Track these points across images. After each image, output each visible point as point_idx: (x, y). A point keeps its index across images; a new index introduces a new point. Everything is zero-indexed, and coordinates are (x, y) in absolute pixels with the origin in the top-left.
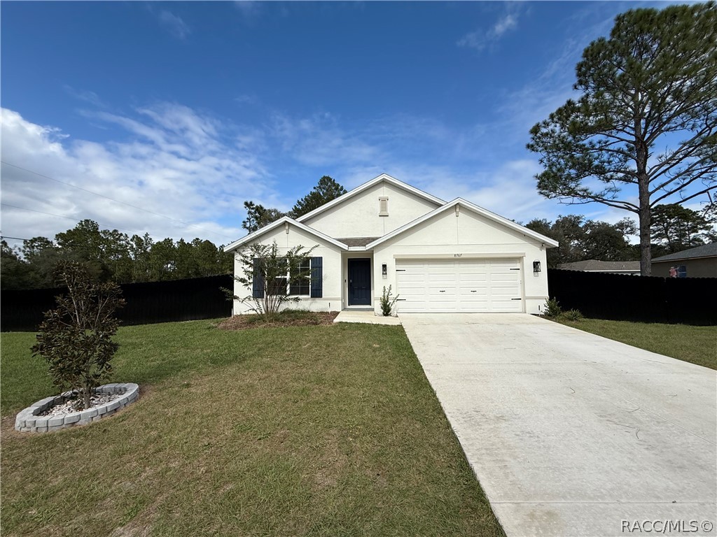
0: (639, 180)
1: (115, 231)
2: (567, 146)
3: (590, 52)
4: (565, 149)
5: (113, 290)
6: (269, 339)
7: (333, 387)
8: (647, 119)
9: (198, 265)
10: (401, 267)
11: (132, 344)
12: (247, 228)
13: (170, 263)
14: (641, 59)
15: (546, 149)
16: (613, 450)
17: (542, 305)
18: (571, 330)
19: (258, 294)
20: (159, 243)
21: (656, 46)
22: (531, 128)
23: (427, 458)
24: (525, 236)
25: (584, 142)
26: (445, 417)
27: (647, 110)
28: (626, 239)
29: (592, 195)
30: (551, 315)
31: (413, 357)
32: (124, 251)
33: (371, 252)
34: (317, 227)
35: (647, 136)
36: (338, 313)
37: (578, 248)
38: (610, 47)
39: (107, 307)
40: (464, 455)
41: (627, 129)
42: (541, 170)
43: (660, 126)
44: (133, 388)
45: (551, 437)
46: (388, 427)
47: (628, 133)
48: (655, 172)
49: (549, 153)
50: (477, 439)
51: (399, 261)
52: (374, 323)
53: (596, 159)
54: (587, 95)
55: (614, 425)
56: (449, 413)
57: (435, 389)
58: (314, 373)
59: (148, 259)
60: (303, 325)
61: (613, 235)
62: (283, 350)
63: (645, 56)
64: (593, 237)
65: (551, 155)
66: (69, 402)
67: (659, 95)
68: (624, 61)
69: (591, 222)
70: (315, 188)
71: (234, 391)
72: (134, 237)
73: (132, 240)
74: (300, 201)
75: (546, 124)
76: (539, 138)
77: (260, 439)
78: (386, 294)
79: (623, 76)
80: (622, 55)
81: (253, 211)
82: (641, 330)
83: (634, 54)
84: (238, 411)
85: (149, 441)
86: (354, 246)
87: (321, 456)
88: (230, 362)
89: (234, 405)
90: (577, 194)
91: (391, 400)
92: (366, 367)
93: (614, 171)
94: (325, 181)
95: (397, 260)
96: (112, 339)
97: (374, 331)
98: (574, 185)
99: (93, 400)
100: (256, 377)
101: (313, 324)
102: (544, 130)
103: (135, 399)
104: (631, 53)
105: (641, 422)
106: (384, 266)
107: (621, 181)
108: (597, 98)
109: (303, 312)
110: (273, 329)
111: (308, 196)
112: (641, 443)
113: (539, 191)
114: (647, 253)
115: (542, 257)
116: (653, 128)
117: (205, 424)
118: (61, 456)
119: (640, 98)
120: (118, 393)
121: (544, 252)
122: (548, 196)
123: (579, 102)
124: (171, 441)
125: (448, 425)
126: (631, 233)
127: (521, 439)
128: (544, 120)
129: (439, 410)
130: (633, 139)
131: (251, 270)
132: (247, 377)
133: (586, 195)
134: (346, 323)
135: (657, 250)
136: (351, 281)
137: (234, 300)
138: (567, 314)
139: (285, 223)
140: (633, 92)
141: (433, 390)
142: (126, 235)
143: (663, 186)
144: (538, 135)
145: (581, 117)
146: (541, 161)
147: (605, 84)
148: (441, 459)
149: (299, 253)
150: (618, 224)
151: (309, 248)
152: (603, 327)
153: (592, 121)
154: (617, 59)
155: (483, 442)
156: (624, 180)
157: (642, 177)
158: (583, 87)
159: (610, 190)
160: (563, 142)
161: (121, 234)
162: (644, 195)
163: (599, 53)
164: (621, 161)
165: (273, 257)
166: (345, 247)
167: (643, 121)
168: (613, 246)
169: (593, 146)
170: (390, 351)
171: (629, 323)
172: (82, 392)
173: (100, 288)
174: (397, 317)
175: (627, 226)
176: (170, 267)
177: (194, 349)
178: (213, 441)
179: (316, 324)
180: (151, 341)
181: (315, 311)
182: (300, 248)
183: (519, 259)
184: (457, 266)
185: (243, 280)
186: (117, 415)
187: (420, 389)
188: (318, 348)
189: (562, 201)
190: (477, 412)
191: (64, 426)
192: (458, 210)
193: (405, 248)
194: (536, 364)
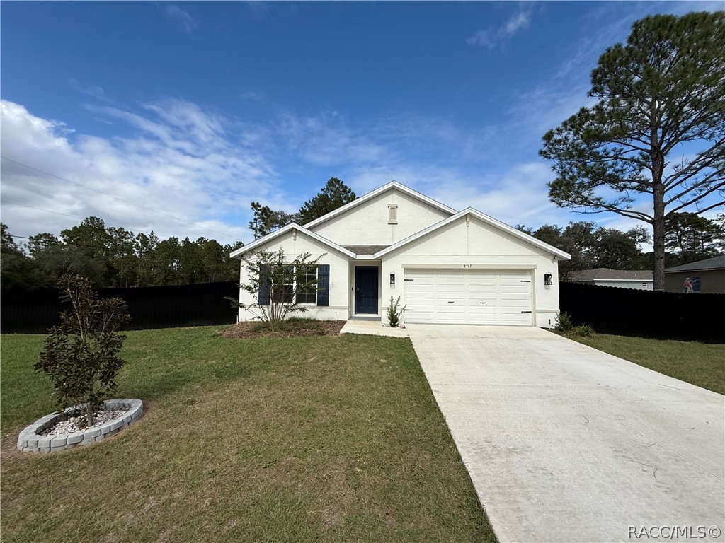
0: (654, 190)
1: (121, 229)
2: (581, 153)
3: (606, 59)
4: (579, 157)
5: (119, 306)
6: (275, 350)
7: (340, 408)
8: (663, 128)
9: (203, 265)
10: (409, 276)
11: (136, 352)
12: (253, 229)
13: (175, 262)
14: (659, 66)
15: (559, 156)
16: (630, 492)
17: (553, 319)
18: (582, 348)
19: (263, 301)
20: (165, 242)
21: (674, 54)
22: (544, 135)
23: (436, 494)
24: (536, 248)
25: (598, 149)
26: (455, 447)
27: (664, 118)
28: (638, 247)
29: (606, 204)
30: (561, 330)
31: (421, 375)
32: (129, 249)
33: (380, 261)
34: (325, 234)
35: (664, 145)
36: (344, 322)
37: (589, 254)
38: (627, 54)
39: (112, 321)
40: (476, 494)
41: (643, 138)
42: (553, 177)
43: (677, 136)
44: (137, 405)
45: (565, 475)
46: (396, 458)
47: (645, 142)
48: (670, 182)
49: (561, 160)
50: (489, 475)
51: (407, 270)
52: (381, 335)
53: (610, 167)
54: (602, 103)
55: (631, 463)
56: (460, 443)
57: (444, 415)
58: (320, 391)
59: (153, 257)
60: (309, 335)
61: (625, 243)
62: (289, 363)
63: (663, 63)
64: (604, 245)
65: (564, 162)
66: (72, 419)
67: (677, 104)
68: (641, 69)
69: (602, 229)
70: (322, 190)
71: (238, 410)
72: (139, 235)
73: (137, 238)
74: (308, 202)
75: (560, 131)
76: (552, 145)
77: (266, 467)
78: (394, 305)
79: (640, 83)
80: (638, 62)
81: (260, 212)
82: (654, 348)
83: (652, 61)
84: (244, 434)
85: (153, 467)
86: (362, 254)
87: (328, 489)
88: (234, 376)
89: (239, 426)
90: (590, 203)
91: (399, 426)
92: (373, 385)
93: (628, 180)
94: (333, 182)
95: (405, 269)
96: (117, 355)
97: (382, 343)
98: (587, 194)
99: (96, 416)
100: (261, 394)
101: (319, 334)
102: (557, 137)
103: (139, 416)
104: (649, 60)
105: (658, 460)
106: (392, 276)
107: (635, 190)
108: (613, 106)
109: (309, 320)
110: (279, 339)
111: (316, 198)
112: (659, 484)
113: (550, 198)
114: (661, 264)
115: (554, 270)
116: (671, 137)
117: (209, 447)
118: (63, 482)
119: (657, 106)
120: (121, 409)
121: (556, 265)
122: (560, 204)
123: (593, 109)
124: (175, 467)
125: (459, 458)
126: (644, 241)
127: (534, 476)
128: (557, 127)
129: (449, 439)
130: (649, 148)
131: (257, 277)
132: (252, 394)
133: (598, 204)
134: (353, 334)
135: (671, 259)
136: (358, 289)
137: (240, 309)
138: (578, 329)
139: (292, 230)
140: (649, 99)
141: (442, 414)
142: (132, 233)
143: (679, 196)
144: (551, 141)
145: (596, 125)
146: (554, 168)
147: (620, 91)
148: (452, 497)
149: (307, 261)
150: (630, 232)
151: (316, 255)
152: (616, 345)
153: (607, 128)
154: (633, 65)
155: (495, 478)
156: (638, 189)
157: (657, 188)
158: (598, 94)
159: (624, 199)
160: (576, 150)
161: (127, 232)
162: (659, 205)
163: (615, 60)
164: (635, 170)
165: (280, 264)
166: (353, 255)
167: (659, 130)
168: (625, 254)
169: (607, 154)
170: (397, 367)
171: (642, 340)
172: (85, 410)
173: (105, 304)
174: (404, 328)
175: (639, 235)
176: (175, 266)
177: (199, 360)
178: (218, 468)
179: (322, 334)
180: (155, 349)
181: (321, 320)
182: (307, 256)
183: (529, 271)
184: (466, 276)
185: (249, 288)
186: (121, 434)
187: (428, 413)
188: (324, 362)
189: (575, 210)
190: (488, 442)
191: (66, 446)
192: (468, 220)
193: (416, 257)
194: (548, 387)
